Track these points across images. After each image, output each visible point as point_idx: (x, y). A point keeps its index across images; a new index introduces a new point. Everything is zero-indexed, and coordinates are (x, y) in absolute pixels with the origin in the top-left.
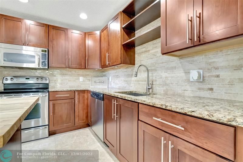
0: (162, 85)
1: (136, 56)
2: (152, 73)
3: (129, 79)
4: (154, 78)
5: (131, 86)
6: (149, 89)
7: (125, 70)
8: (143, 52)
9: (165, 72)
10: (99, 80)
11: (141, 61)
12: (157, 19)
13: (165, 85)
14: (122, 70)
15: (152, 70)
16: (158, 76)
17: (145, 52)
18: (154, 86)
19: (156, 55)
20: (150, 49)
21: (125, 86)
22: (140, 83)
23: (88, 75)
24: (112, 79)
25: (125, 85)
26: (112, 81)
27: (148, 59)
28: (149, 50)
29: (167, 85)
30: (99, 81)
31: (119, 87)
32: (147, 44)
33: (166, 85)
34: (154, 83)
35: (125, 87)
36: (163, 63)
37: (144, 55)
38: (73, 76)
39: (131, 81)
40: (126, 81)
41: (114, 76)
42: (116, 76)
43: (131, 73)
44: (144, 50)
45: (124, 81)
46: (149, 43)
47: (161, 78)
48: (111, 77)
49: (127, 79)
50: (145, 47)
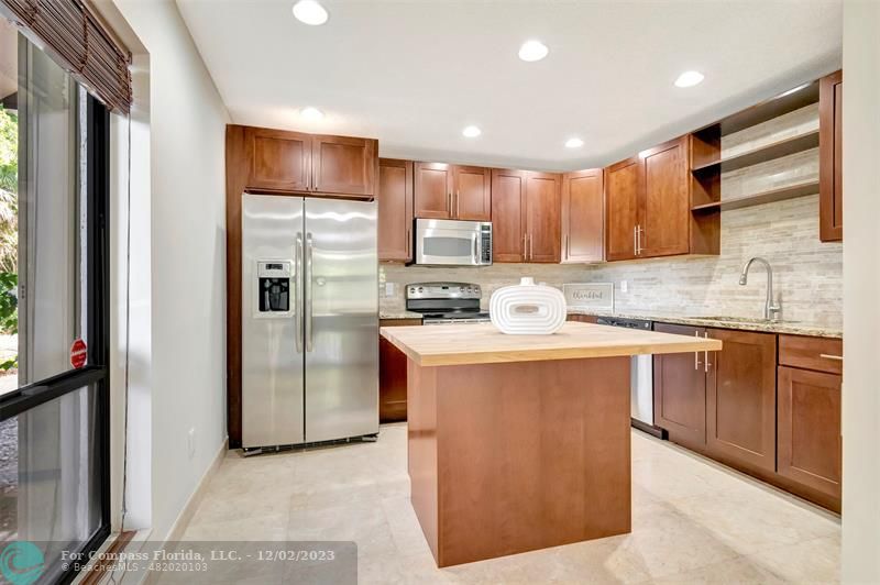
0: (809, 302)
1: (722, 232)
2: (779, 276)
3: (700, 287)
4: (785, 287)
5: (707, 306)
6: (773, 311)
7: (684, 266)
8: (747, 226)
9: (818, 274)
10: (589, 289)
11: (741, 245)
12: (796, 152)
13: (820, 303)
15: (779, 268)
16: (799, 282)
18: (784, 305)
19: (791, 235)
20: (771, 220)
21: (682, 305)
22: (737, 297)
23: (557, 277)
24: (628, 287)
25: (682, 302)
26: (629, 292)
27: (765, 243)
28: (769, 222)
29: (826, 303)
30: (587, 294)
31: (659, 307)
32: (761, 206)
33: (822, 301)
34: (784, 299)
35: (684, 308)
36: (812, 253)
37: (751, 233)
39: (705, 292)
40: (687, 293)
41: (640, 280)
42: (648, 279)
43: (705, 274)
44: (751, 219)
45: (679, 292)
46: (769, 205)
47: (807, 286)
48: (625, 282)
49: (688, 288)
50: (755, 214)
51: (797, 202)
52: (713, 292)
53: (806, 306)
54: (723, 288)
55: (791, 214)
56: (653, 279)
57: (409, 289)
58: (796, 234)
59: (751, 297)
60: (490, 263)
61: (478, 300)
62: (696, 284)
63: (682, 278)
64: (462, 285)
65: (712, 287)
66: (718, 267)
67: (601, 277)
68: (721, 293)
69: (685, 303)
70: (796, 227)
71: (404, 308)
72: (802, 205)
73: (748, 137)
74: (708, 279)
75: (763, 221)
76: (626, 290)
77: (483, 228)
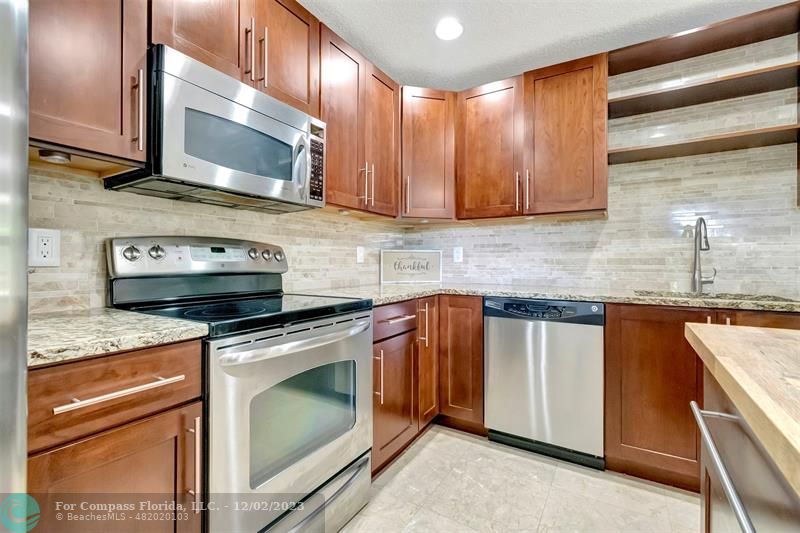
0: (734, 271)
7: (553, 229)
8: (648, 183)
9: (746, 240)
10: (412, 258)
11: (639, 205)
13: (748, 272)
14: (533, 230)
17: (655, 181)
19: (710, 194)
20: (682, 177)
21: (551, 277)
22: (634, 267)
24: (466, 255)
25: (551, 274)
26: (466, 262)
28: (679, 179)
29: (758, 272)
30: (411, 262)
31: (514, 280)
32: (668, 161)
33: (751, 270)
37: (652, 191)
38: (341, 241)
39: (586, 261)
40: (559, 262)
41: (483, 246)
42: (497, 246)
43: (588, 238)
44: (654, 175)
45: (546, 261)
46: (678, 159)
47: (731, 254)
48: (461, 249)
49: (561, 256)
50: (659, 169)
51: (717, 157)
52: (599, 262)
53: (731, 275)
54: (612, 256)
55: (710, 170)
56: (504, 245)
57: (118, 250)
58: (715, 194)
59: (654, 267)
60: (322, 204)
61: (279, 275)
62: (571, 250)
63: (551, 244)
64: (252, 247)
65: (596, 255)
66: (604, 231)
67: (420, 243)
68: (609, 261)
69: (555, 274)
70: (716, 186)
71: (97, 300)
72: (725, 162)
73: (649, 79)
74: (592, 246)
75: (670, 177)
76: (461, 260)
77: (314, 129)
